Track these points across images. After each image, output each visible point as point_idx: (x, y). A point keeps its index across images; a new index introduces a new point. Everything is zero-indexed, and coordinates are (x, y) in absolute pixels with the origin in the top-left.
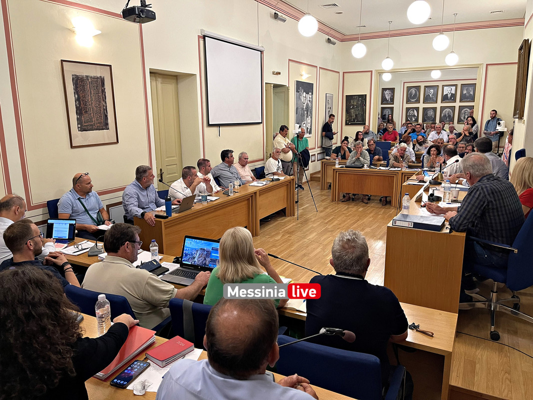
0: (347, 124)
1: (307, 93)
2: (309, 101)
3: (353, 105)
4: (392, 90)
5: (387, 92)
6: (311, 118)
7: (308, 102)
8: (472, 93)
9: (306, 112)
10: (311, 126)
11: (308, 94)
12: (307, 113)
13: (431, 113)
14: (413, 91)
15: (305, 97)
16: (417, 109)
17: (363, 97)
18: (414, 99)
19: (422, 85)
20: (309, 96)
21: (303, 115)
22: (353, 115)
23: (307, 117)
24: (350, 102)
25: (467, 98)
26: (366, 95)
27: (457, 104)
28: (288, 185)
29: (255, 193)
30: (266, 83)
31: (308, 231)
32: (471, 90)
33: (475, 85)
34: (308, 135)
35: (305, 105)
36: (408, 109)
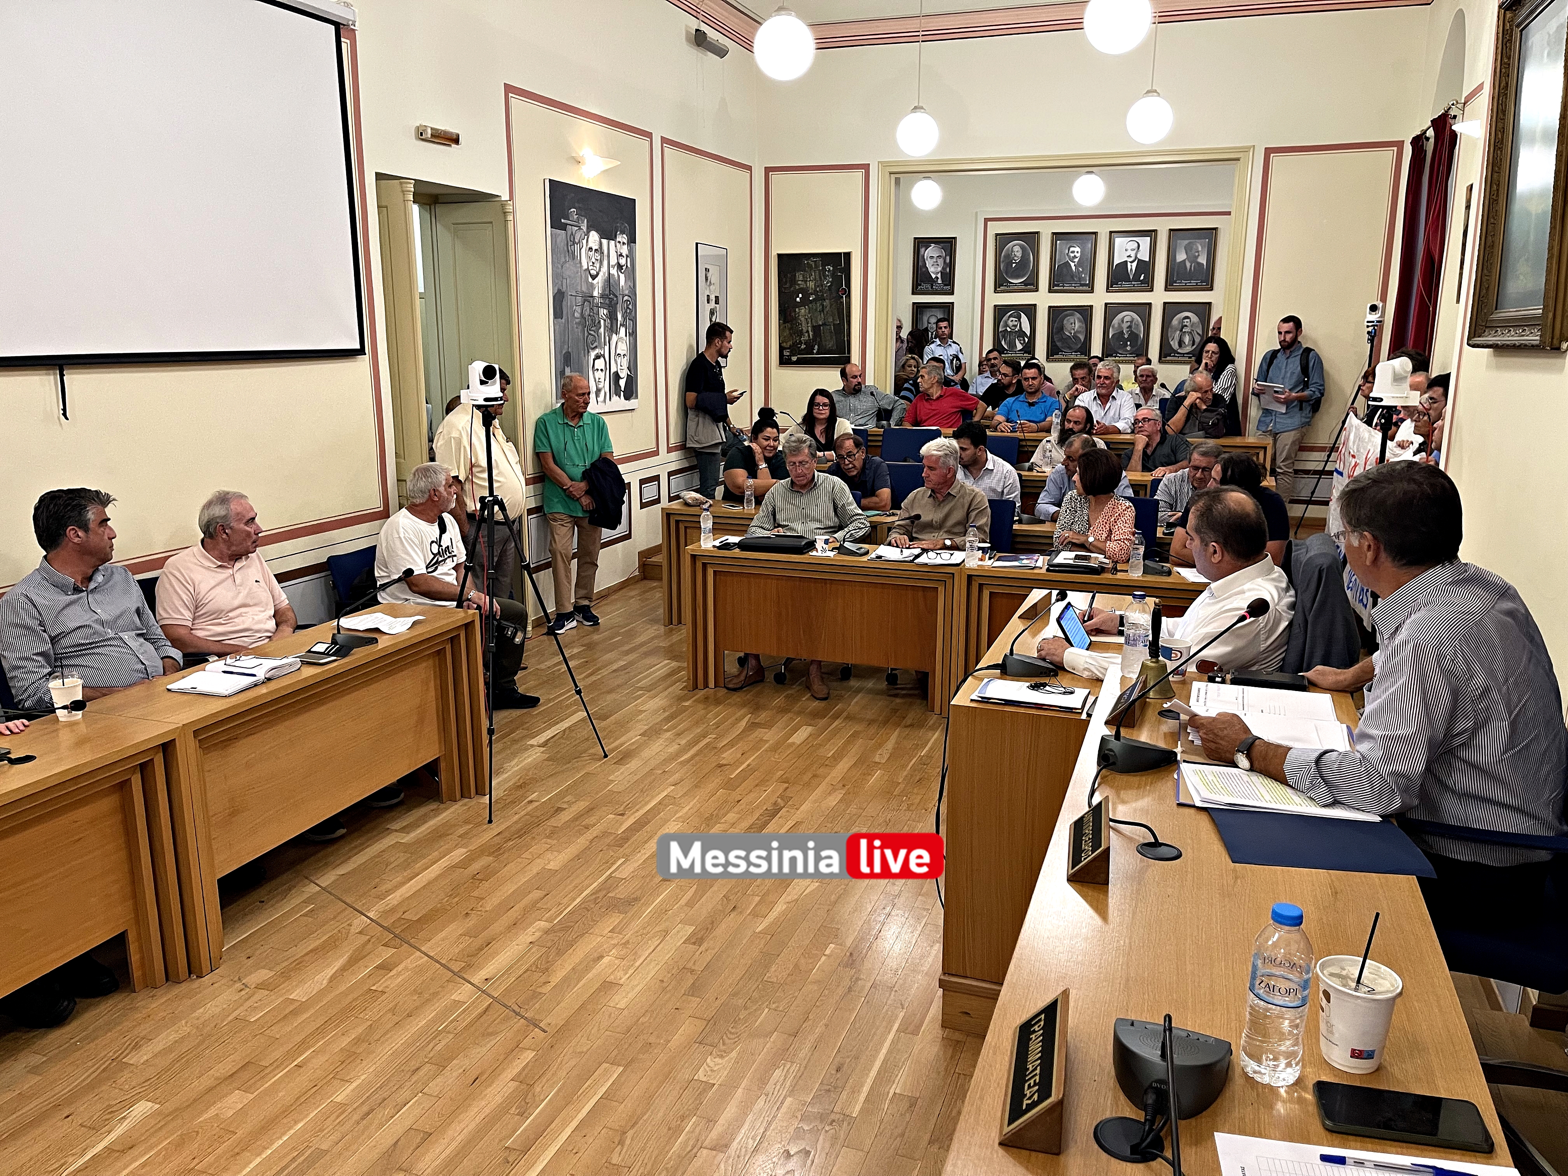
0: (784, 361)
1: (608, 235)
2: (620, 267)
3: (801, 290)
4: (948, 245)
5: (931, 252)
6: (633, 334)
7: (614, 271)
8: (1203, 260)
9: (603, 312)
11: (613, 238)
12: (612, 316)
14: (1016, 249)
15: (600, 250)
16: (1030, 311)
17: (840, 263)
18: (1017, 277)
20: (616, 248)
21: (590, 324)
22: (807, 328)
23: (613, 329)
24: (794, 281)
25: (1189, 276)
26: (848, 255)
27: (1158, 297)
28: (440, 653)
29: (167, 748)
30: (379, 176)
31: (506, 906)
32: (1201, 248)
33: (1212, 232)
34: (619, 402)
35: (599, 281)
36: (1000, 312)
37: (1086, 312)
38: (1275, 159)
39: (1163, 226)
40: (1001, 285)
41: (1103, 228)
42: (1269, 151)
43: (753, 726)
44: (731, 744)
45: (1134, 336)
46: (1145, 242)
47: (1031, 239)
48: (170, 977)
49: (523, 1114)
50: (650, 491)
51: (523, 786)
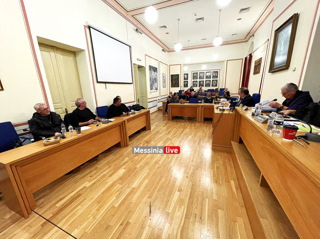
0: (172, 87)
1: (155, 72)
2: (156, 75)
4: (187, 74)
5: (186, 75)
6: (157, 83)
8: (216, 75)
9: (154, 81)
10: (157, 87)
12: (155, 81)
13: (202, 83)
14: (195, 74)
15: (154, 74)
16: (197, 81)
17: (178, 75)
18: (195, 78)
19: (199, 72)
20: (156, 73)
21: (153, 81)
22: (174, 83)
23: (155, 83)
24: (173, 78)
25: (215, 77)
27: (211, 79)
28: (146, 114)
29: (124, 121)
30: (134, 64)
31: (158, 140)
32: (216, 73)
33: (217, 72)
34: (156, 91)
35: (154, 77)
36: (193, 82)
37: (203, 81)
38: (228, 61)
39: (212, 71)
40: (193, 79)
41: (205, 72)
42: (227, 60)
43: (177, 123)
44: (175, 125)
45: (209, 84)
46: (210, 73)
47: (197, 73)
48: (125, 147)
49: (169, 158)
50: (159, 101)
51: (154, 129)
